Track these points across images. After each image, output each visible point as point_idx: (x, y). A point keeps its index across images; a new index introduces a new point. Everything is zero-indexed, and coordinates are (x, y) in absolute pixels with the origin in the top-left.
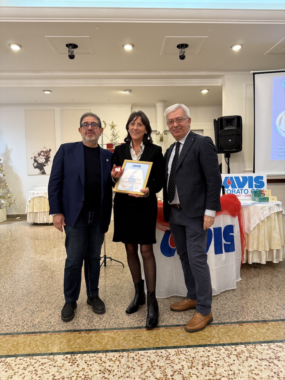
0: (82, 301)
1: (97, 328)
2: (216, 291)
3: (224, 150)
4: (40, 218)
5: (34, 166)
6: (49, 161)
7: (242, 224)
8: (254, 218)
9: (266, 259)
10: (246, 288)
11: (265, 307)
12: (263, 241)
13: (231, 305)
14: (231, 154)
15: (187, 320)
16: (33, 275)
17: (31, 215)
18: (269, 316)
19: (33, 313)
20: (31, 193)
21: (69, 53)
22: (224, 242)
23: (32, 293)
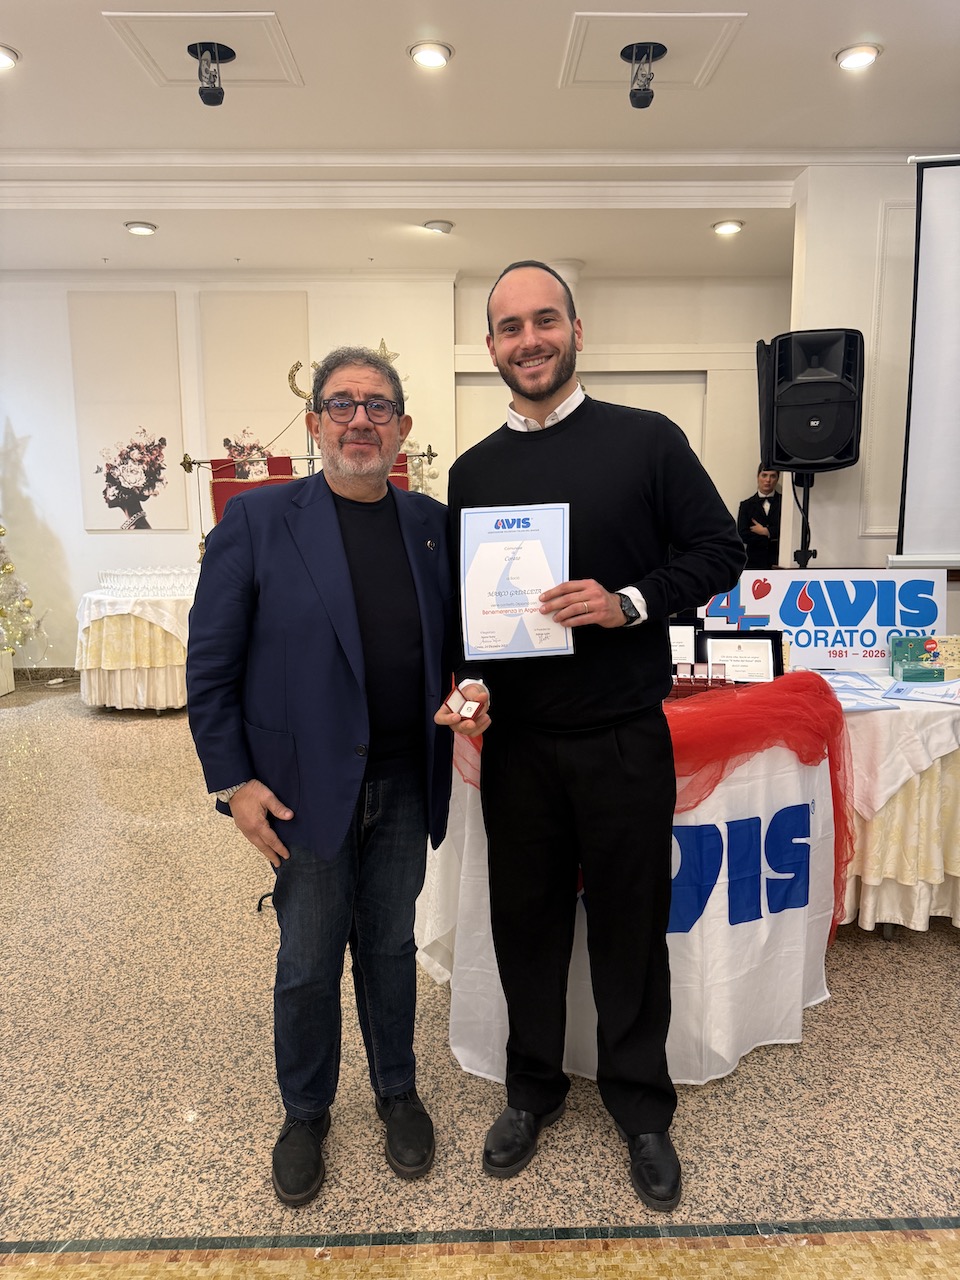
0: (211, 1085)
1: (246, 1231)
2: (728, 1060)
3: (791, 458)
4: (125, 691)
5: (107, 500)
6: (161, 480)
7: (841, 782)
8: (893, 759)
9: (930, 908)
10: (847, 1040)
11: (917, 1145)
12: (922, 848)
13: (782, 1131)
14: (816, 475)
15: (606, 1206)
16: (53, 947)
17: (92, 678)
18: (932, 1197)
19: (15, 1140)
20: (90, 600)
21: (201, 80)
22: (767, 872)
23: (34, 1038)
